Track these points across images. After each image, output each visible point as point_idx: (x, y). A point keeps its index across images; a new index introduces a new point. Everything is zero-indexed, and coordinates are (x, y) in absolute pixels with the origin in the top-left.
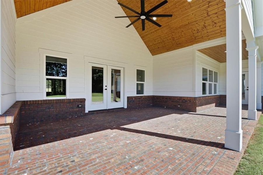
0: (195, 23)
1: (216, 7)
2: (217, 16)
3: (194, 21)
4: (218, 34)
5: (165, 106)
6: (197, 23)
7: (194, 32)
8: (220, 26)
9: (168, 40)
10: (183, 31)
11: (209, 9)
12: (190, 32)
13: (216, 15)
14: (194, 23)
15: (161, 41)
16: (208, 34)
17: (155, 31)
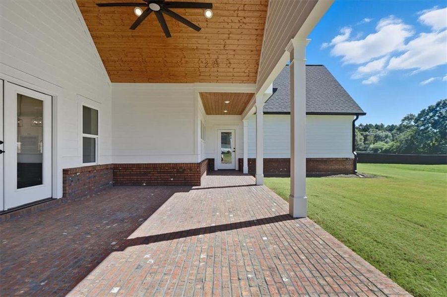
0: (206, 52)
1: (236, 42)
2: (234, 55)
3: (206, 48)
4: (229, 78)
5: (143, 182)
6: (208, 54)
7: (201, 65)
8: (234, 69)
9: (155, 62)
10: (185, 58)
11: (228, 42)
12: (196, 62)
13: (233, 53)
14: (203, 52)
15: (140, 59)
16: (217, 73)
17: (133, 36)
